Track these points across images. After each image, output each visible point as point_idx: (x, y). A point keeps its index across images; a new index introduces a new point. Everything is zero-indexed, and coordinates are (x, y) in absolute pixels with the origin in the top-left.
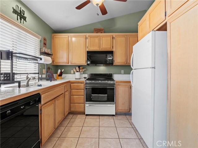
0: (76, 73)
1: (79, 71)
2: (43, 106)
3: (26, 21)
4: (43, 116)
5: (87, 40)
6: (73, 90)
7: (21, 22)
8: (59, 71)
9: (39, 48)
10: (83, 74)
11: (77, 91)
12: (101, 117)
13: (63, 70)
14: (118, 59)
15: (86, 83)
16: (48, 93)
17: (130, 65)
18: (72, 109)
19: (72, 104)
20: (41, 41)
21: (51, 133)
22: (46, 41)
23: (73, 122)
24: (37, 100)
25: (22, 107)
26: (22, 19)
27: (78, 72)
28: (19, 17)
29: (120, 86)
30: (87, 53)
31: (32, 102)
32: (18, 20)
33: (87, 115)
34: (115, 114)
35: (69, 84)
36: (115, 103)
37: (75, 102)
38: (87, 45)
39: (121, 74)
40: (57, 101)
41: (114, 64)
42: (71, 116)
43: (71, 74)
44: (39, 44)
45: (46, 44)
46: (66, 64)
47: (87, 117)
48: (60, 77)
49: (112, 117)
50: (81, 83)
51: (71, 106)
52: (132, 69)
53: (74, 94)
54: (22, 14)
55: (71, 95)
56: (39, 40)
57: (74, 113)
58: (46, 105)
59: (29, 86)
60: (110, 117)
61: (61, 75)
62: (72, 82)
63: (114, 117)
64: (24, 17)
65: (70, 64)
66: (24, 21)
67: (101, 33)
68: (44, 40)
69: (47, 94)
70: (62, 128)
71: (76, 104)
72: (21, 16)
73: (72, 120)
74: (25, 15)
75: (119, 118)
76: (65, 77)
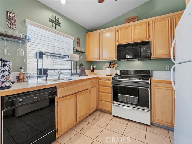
0: (107, 69)
1: (110, 66)
2: (60, 99)
3: (60, 27)
4: (60, 108)
5: (117, 33)
6: (101, 87)
7: (56, 28)
8: (92, 67)
9: (73, 47)
10: (115, 70)
11: (105, 88)
12: (130, 123)
13: (95, 66)
14: (157, 51)
15: (112, 80)
16: (67, 87)
17: (171, 59)
18: (100, 107)
19: (100, 101)
20: (74, 41)
21: (70, 125)
22: (80, 40)
23: (98, 120)
24: (52, 93)
25: (34, 98)
26: (57, 25)
27: (108, 68)
28: (54, 24)
29: (158, 88)
30: (117, 47)
31: (46, 94)
32: (53, 27)
33: (114, 116)
34: (149, 124)
35: (97, 80)
36: (150, 110)
37: (103, 100)
38: (117, 39)
39: (165, 71)
40: (78, 96)
41: (151, 58)
42: (98, 113)
43: (103, 70)
44: (73, 44)
45: (79, 44)
46: (97, 60)
47: (115, 118)
48: (93, 73)
49: (146, 127)
50: (109, 80)
51: (99, 103)
52: (174, 64)
53: (102, 91)
54: (57, 21)
55: (99, 91)
56: (73, 40)
57: (103, 111)
58: (63, 98)
59: (60, 80)
60: (143, 127)
61: (93, 71)
62: (100, 78)
63: (148, 128)
64: (59, 23)
65: (100, 60)
66: (59, 27)
67: (134, 21)
68: (78, 39)
69: (65, 88)
70: (85, 124)
71: (103, 102)
72: (56, 23)
73: (98, 118)
74: (59, 22)
75: (154, 132)
76: (98, 73)
